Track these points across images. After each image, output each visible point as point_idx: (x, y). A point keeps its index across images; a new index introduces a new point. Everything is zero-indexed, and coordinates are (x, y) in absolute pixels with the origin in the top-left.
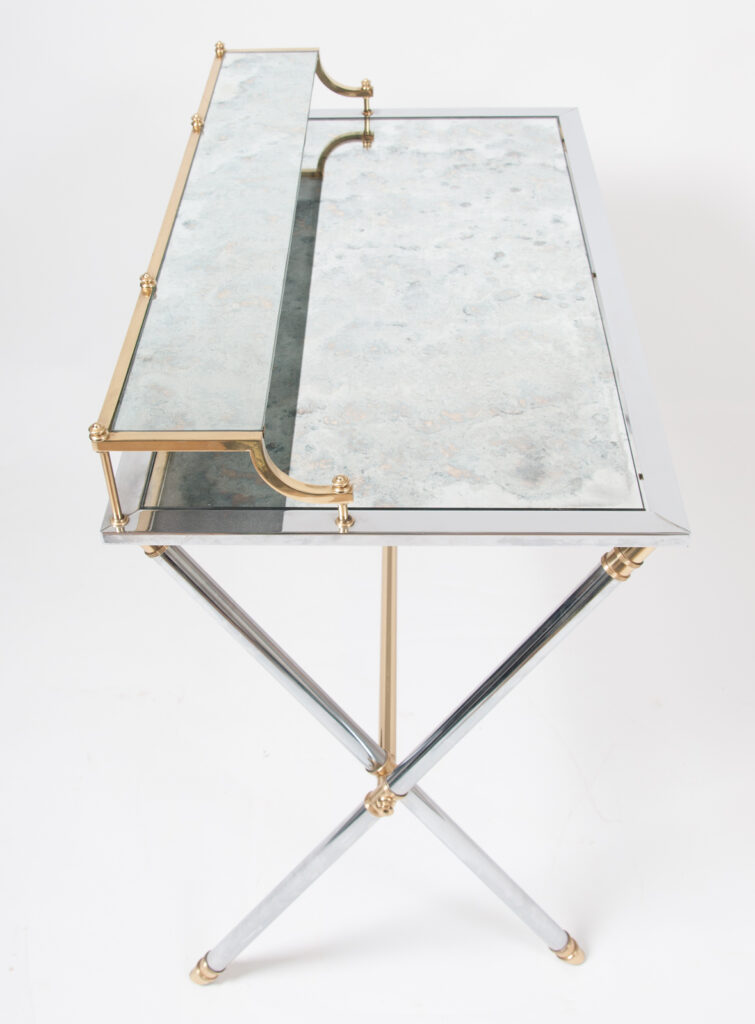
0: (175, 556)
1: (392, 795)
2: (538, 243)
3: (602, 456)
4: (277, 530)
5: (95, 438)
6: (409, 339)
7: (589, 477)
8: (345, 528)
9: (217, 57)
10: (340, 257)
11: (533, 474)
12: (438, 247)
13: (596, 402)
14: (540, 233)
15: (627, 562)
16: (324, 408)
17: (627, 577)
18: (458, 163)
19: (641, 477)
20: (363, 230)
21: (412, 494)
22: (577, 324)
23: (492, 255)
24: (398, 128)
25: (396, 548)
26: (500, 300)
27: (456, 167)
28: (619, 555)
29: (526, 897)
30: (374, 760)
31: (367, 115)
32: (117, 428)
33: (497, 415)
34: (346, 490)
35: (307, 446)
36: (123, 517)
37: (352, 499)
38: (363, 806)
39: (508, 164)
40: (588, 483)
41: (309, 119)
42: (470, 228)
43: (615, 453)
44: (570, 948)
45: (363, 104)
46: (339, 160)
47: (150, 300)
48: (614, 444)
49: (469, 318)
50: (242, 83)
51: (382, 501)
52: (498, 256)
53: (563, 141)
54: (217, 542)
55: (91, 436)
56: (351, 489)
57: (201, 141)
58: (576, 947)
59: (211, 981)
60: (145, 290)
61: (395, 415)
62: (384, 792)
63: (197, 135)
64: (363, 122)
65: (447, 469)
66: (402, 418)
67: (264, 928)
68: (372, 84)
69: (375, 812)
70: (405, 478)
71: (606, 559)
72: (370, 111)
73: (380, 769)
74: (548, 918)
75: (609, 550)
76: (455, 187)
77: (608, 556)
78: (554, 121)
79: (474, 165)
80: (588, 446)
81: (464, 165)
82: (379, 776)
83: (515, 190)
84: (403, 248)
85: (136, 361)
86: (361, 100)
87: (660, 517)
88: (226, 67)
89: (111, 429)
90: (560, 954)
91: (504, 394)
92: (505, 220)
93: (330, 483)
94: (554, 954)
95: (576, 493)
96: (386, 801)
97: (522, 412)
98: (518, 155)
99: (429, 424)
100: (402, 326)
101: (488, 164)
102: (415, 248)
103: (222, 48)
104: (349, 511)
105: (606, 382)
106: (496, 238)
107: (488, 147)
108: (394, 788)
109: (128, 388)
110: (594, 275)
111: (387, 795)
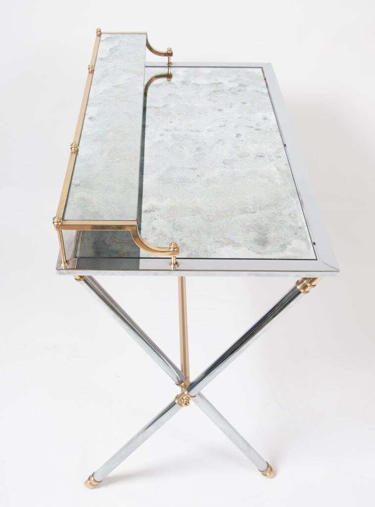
0: (90, 281)
1: (189, 396)
2: (257, 130)
3: (295, 234)
4: (137, 268)
5: (56, 224)
6: (198, 176)
7: (289, 244)
8: (174, 267)
9: (97, 36)
10: (162, 135)
11: (263, 242)
12: (208, 131)
13: (290, 208)
14: (257, 125)
15: (309, 285)
16: (160, 209)
17: (308, 292)
18: (215, 90)
19: (314, 244)
20: (172, 122)
21: (206, 251)
22: (278, 169)
23: (235, 135)
24: (185, 72)
25: (185, 277)
26: (241, 157)
27: (215, 91)
28: (305, 281)
29: (249, 445)
30: (179, 379)
31: (169, 65)
32: (65, 219)
33: (243, 213)
34: (176, 250)
35: (153, 228)
36: (67, 262)
37: (178, 254)
38: (174, 401)
39: (240, 90)
40: (289, 247)
41: (146, 67)
42: (223, 121)
43: (301, 232)
44: (269, 470)
45: (168, 59)
46: (157, 87)
47: (76, 156)
48: (300, 228)
49: (226, 166)
50: (111, 49)
51: (191, 255)
52: (238, 135)
53: (265, 79)
54: (112, 274)
55: (54, 222)
56: (178, 249)
57: (94, 77)
58: (271, 470)
59: (95, 486)
60: (73, 151)
61: (194, 213)
62: (185, 395)
63: (91, 75)
64: (167, 68)
65: (221, 239)
66: (198, 215)
67: (123, 460)
68: (172, 50)
69: (180, 405)
70: (202, 244)
71: (298, 283)
72: (171, 63)
73: (183, 384)
74: (259, 456)
75: (300, 279)
76: (215, 101)
77: (299, 282)
78: (260, 69)
79: (223, 91)
80: (288, 229)
81: (219, 91)
82: (182, 387)
83: (244, 103)
84: (192, 131)
85: (72, 186)
86: (166, 58)
87: (325, 263)
88: (102, 41)
89: (63, 219)
90: (264, 473)
91: (246, 203)
92: (240, 118)
93: (168, 246)
94: (260, 473)
95: (284, 251)
96: (186, 399)
97: (255, 212)
98: (244, 86)
99: (211, 218)
100: (194, 169)
101: (230, 90)
102: (198, 131)
103: (100, 31)
104: (177, 260)
105: (294, 198)
106: (236, 127)
107: (229, 82)
108: (190, 393)
109: (69, 199)
110: (285, 145)
111: (186, 396)
